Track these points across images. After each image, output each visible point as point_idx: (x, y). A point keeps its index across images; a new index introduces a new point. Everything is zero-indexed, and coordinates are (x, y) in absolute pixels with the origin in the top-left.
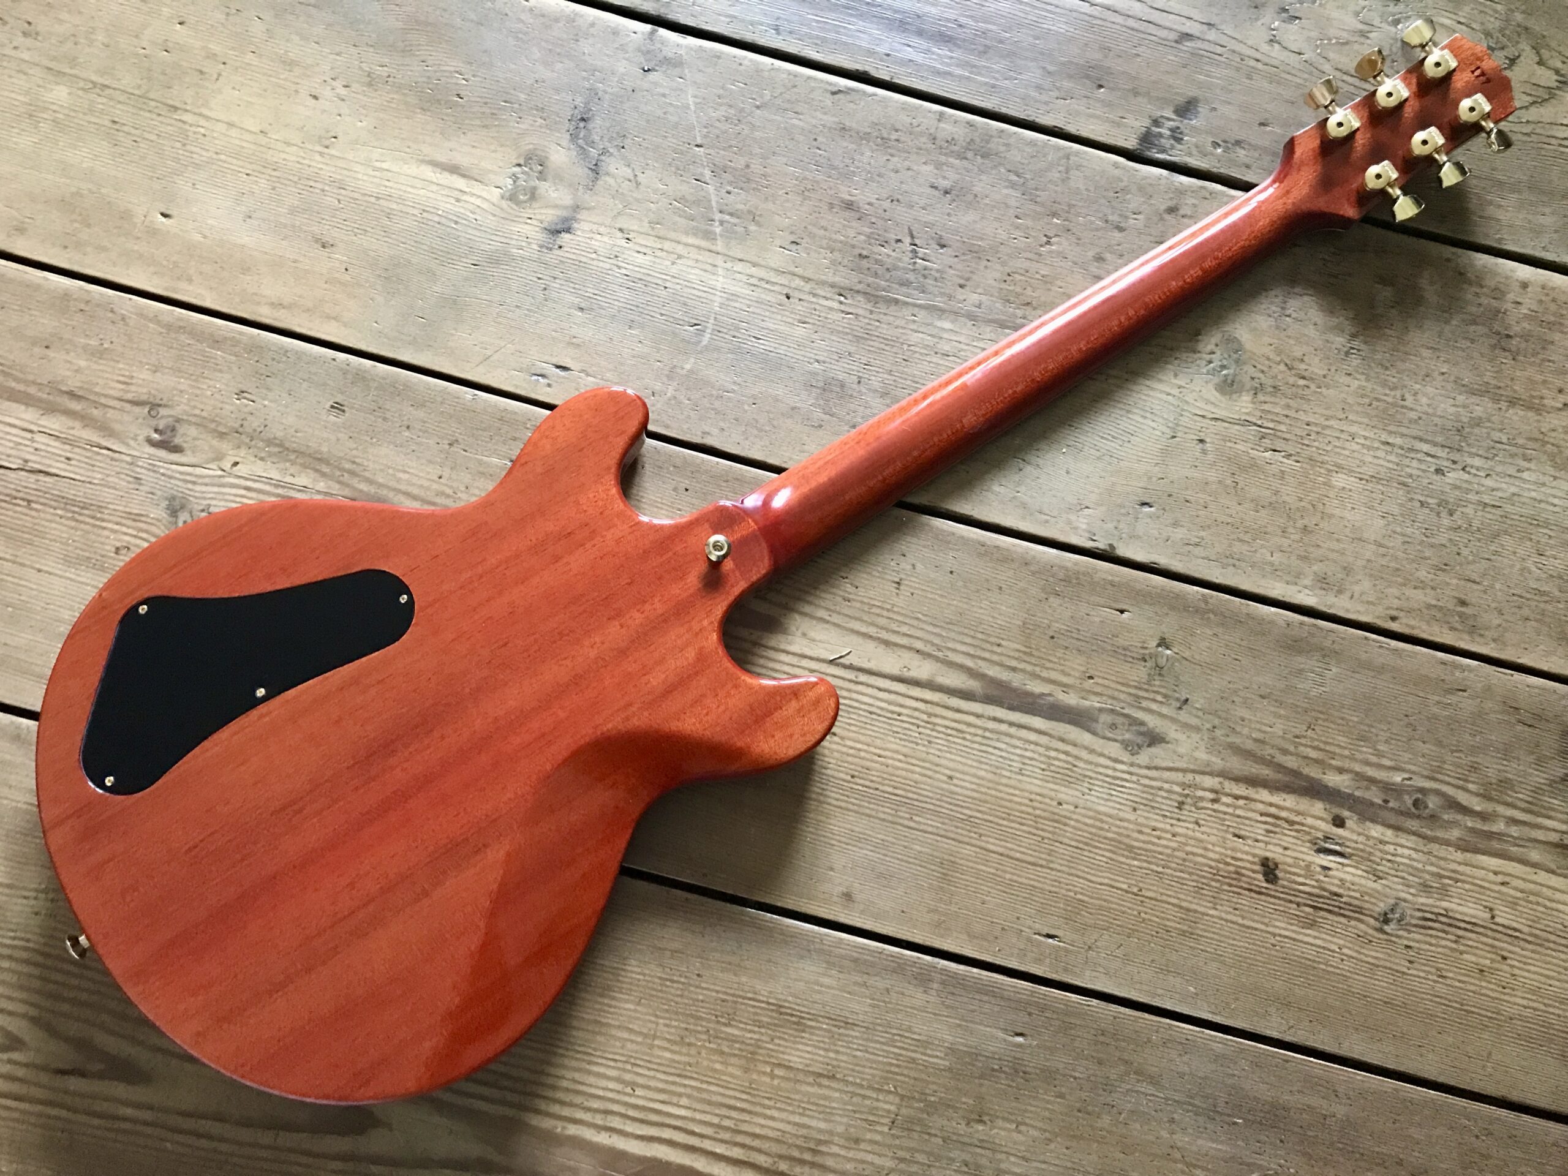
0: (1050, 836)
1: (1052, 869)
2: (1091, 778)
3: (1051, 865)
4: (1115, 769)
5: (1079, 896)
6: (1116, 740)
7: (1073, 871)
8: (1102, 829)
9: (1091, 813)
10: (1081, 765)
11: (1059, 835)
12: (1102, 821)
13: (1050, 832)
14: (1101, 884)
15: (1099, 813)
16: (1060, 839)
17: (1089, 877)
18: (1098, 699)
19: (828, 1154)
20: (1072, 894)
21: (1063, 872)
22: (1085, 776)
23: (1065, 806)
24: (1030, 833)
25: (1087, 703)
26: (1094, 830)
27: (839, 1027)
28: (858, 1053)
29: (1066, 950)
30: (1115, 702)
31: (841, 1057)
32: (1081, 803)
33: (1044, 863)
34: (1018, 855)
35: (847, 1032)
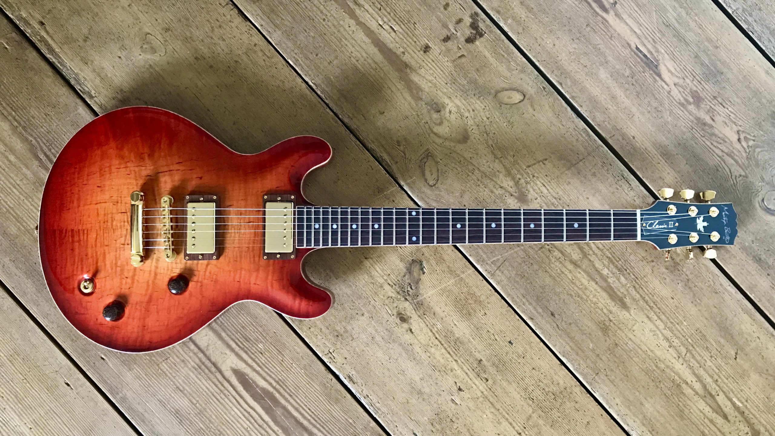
3: (50, 409)
5: (47, 391)
7: (43, 401)
8: (22, 410)
12: (19, 412)
13: (41, 421)
14: (36, 391)
15: (19, 416)
16: (39, 416)
17: (39, 396)
19: (195, 363)
20: (49, 394)
21: (47, 404)
22: (14, 432)
24: (49, 425)
26: (25, 411)
27: (164, 402)
28: (163, 390)
29: (65, 376)
31: (170, 392)
32: (23, 423)
33: (52, 411)
34: (59, 420)
35: (162, 399)
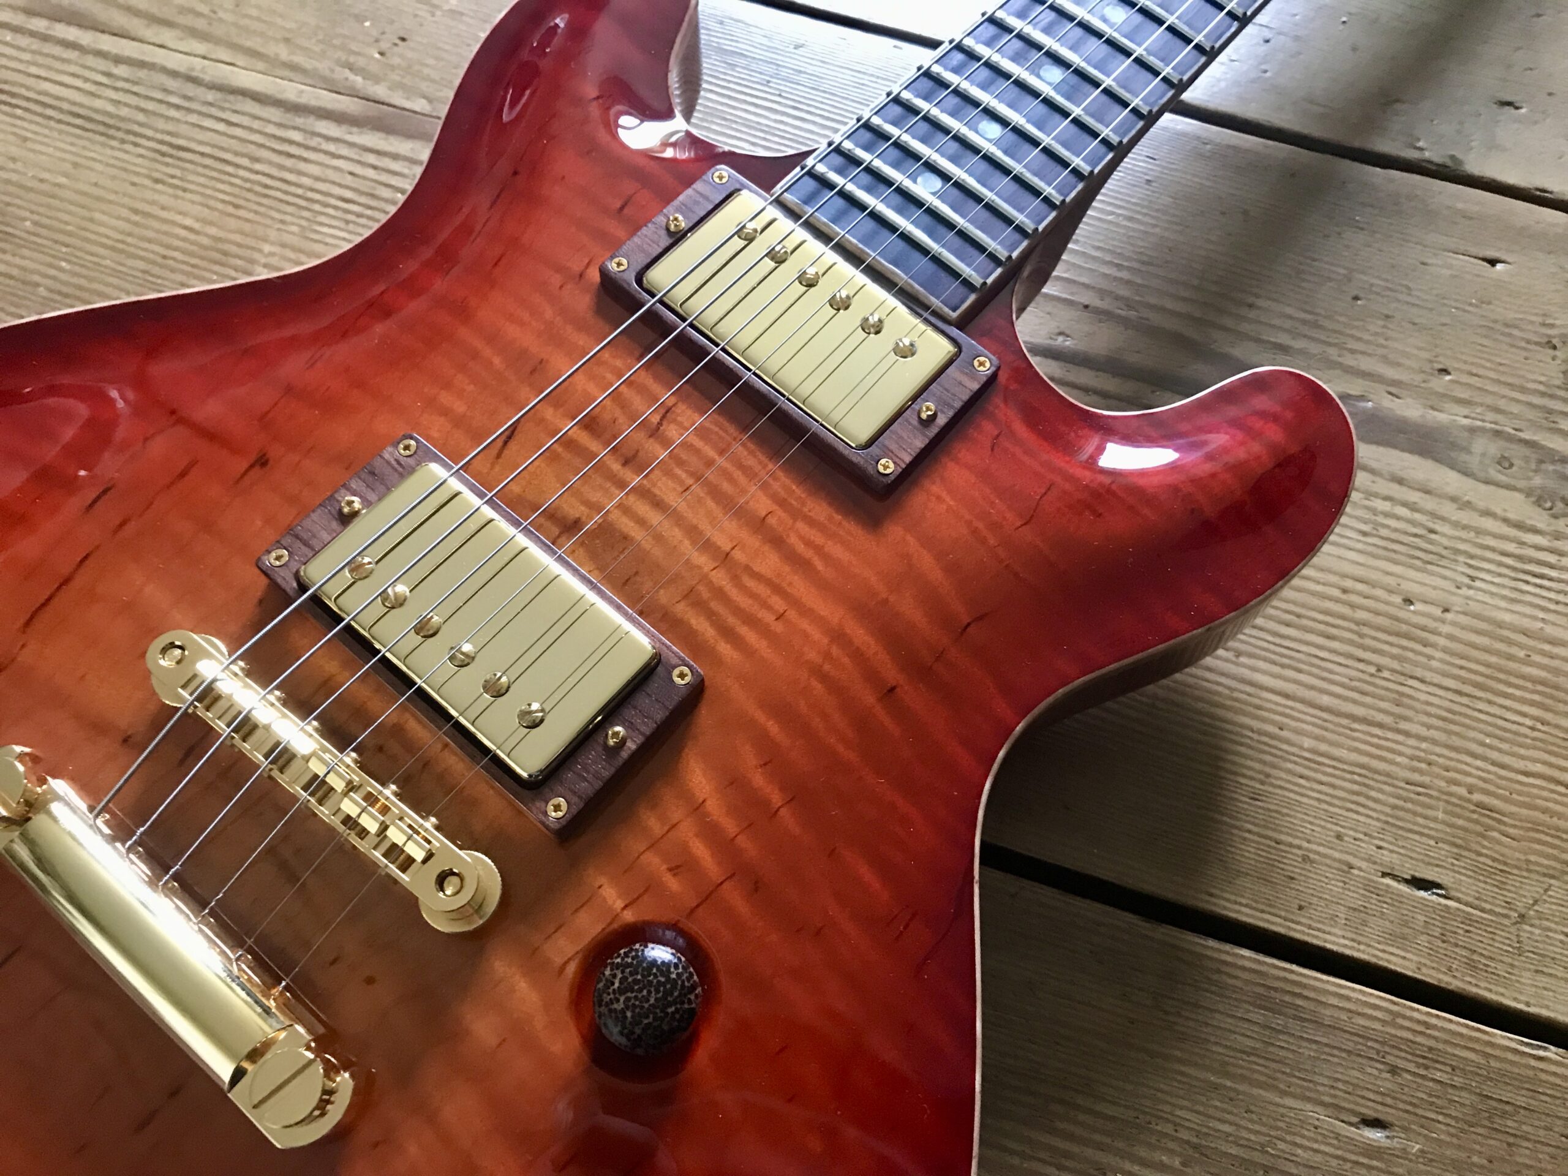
0: (1395, 665)
1: (1407, 734)
2: (1472, 557)
3: (1404, 726)
4: (1522, 544)
5: (1477, 797)
6: (1514, 489)
7: (1457, 742)
8: (1510, 657)
9: (1483, 626)
10: (1445, 529)
11: (1416, 664)
12: (1510, 642)
13: (1393, 657)
14: (1527, 774)
15: (1500, 625)
16: (1419, 672)
17: (1495, 755)
18: (1466, 412)
20: (1462, 791)
21: (1435, 742)
22: (1457, 551)
23: (1418, 607)
24: (1350, 656)
25: (1442, 417)
26: (1493, 659)
29: (1469, 920)
30: (1499, 418)
32: (1457, 602)
33: (1388, 720)
34: (1326, 700)
